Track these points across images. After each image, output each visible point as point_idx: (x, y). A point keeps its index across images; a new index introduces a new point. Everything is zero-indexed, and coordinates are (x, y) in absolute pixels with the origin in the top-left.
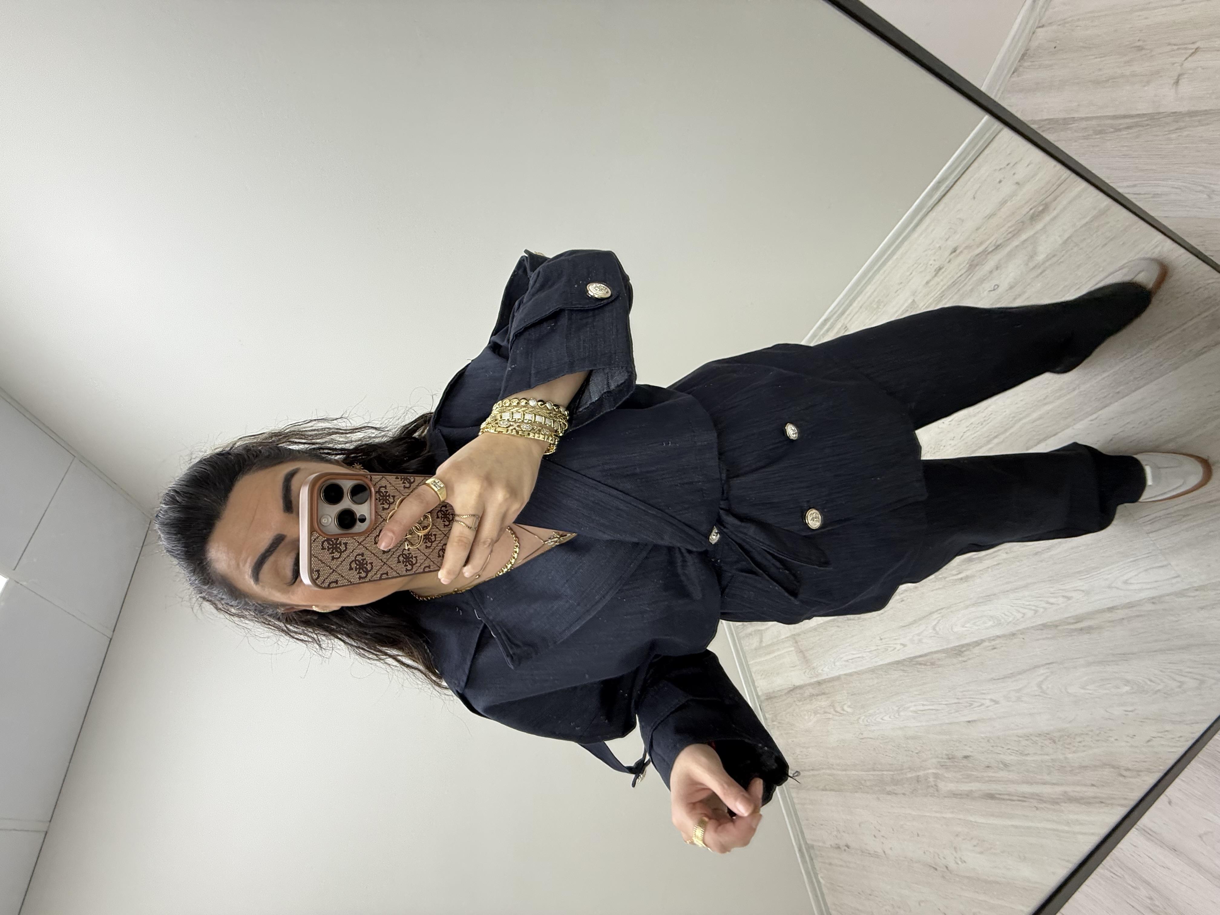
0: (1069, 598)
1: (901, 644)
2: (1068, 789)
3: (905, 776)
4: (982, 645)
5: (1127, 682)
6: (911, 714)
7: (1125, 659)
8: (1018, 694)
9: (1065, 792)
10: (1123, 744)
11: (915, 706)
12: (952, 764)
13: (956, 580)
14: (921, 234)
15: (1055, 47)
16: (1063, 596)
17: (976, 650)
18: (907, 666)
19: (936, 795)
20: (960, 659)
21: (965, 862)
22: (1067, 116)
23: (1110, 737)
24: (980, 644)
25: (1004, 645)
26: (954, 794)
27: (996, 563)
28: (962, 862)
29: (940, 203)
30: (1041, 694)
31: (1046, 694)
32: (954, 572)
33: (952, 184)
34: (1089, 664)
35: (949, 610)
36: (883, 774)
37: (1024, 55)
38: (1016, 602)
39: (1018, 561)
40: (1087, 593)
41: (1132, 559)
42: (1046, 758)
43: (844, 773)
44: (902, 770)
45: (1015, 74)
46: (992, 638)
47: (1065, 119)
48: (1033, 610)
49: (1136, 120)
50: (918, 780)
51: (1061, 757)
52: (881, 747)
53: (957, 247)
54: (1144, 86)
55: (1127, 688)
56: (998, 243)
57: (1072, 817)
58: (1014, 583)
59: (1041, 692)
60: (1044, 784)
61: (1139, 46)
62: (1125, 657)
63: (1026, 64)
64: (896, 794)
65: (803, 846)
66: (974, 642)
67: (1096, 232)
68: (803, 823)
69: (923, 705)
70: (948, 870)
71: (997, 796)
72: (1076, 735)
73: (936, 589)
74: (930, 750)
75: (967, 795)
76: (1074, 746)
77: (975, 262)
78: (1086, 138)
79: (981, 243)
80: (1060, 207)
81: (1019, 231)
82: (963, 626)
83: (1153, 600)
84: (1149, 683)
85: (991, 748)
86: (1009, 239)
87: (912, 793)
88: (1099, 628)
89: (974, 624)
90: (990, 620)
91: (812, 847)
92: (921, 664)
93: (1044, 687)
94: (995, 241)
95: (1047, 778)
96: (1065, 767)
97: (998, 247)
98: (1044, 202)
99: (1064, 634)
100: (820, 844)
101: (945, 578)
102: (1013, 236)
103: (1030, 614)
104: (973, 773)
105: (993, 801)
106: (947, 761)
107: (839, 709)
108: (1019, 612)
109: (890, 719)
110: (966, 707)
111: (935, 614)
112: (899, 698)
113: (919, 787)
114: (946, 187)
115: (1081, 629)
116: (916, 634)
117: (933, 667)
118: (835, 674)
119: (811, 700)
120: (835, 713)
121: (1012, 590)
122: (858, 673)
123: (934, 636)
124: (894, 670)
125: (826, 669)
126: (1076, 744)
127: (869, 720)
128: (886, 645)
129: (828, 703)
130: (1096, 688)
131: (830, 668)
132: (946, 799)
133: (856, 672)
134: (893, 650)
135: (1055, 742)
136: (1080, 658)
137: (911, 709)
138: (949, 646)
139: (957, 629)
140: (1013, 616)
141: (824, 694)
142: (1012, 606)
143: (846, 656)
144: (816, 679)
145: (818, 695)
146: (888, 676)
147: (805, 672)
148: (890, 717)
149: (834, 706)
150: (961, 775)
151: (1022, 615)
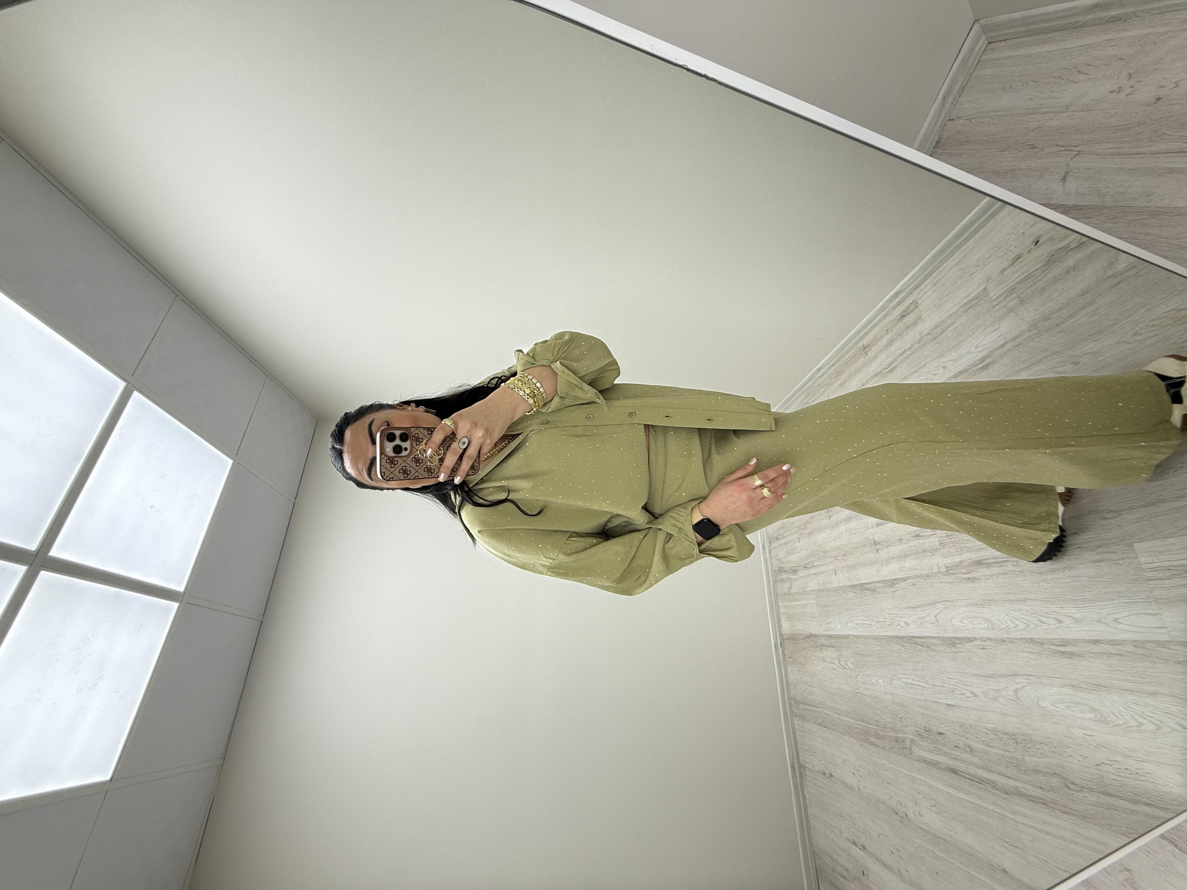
0: (1060, 622)
1: (905, 623)
2: (1020, 785)
3: (887, 734)
5: (1092, 710)
6: (901, 684)
7: (1096, 689)
8: (994, 694)
9: (1017, 787)
10: (1075, 761)
11: (907, 678)
12: (927, 735)
13: (964, 578)
16: (1055, 619)
17: (967, 646)
18: (906, 642)
19: (909, 756)
20: (953, 650)
21: (922, 816)
24: (973, 641)
25: (994, 648)
26: (924, 760)
28: (919, 815)
30: (1015, 699)
31: (1019, 700)
32: (964, 571)
34: (1064, 686)
35: (952, 604)
36: (869, 727)
38: (1013, 612)
40: (1078, 621)
41: (1127, 601)
42: (1007, 754)
43: (839, 716)
44: (885, 728)
46: (984, 639)
48: (1026, 624)
50: (897, 740)
51: (1020, 757)
52: (871, 704)
55: (1091, 715)
57: (1018, 808)
58: (1013, 595)
59: (1015, 698)
60: (1000, 774)
62: (1097, 687)
64: (875, 745)
65: (796, 764)
66: (968, 637)
68: (799, 745)
69: (913, 680)
70: (906, 817)
71: (959, 772)
72: (1036, 742)
73: (945, 582)
74: (912, 719)
75: (935, 765)
82: (961, 622)
84: (1111, 715)
85: (963, 733)
87: (890, 749)
88: (1081, 656)
89: (971, 622)
90: (985, 623)
91: (803, 767)
92: (918, 644)
93: (1019, 694)
95: (1003, 770)
96: (1021, 766)
99: (1048, 653)
100: (810, 767)
101: (955, 574)
103: (1022, 626)
104: (942, 748)
105: (955, 776)
106: (924, 732)
107: (842, 663)
108: (1013, 622)
109: (882, 683)
110: (949, 692)
111: (940, 604)
112: (895, 668)
113: (896, 746)
116: (920, 617)
117: (928, 649)
118: (846, 632)
119: (822, 649)
120: (839, 665)
121: (1011, 601)
122: (864, 637)
123: (934, 623)
124: (895, 643)
125: (838, 626)
126: (1035, 750)
127: (866, 679)
128: (892, 620)
129: (835, 655)
130: (1064, 708)
131: (842, 626)
132: (917, 762)
133: (863, 636)
134: (897, 624)
135: (1017, 743)
136: (1056, 678)
137: (903, 680)
138: (946, 635)
139: (955, 622)
140: (1007, 624)
141: (833, 647)
142: (1007, 615)
143: (857, 620)
144: (829, 633)
145: (828, 646)
146: (888, 647)
147: (821, 624)
148: (883, 682)
149: (839, 659)
150: (932, 747)
151: (1015, 626)
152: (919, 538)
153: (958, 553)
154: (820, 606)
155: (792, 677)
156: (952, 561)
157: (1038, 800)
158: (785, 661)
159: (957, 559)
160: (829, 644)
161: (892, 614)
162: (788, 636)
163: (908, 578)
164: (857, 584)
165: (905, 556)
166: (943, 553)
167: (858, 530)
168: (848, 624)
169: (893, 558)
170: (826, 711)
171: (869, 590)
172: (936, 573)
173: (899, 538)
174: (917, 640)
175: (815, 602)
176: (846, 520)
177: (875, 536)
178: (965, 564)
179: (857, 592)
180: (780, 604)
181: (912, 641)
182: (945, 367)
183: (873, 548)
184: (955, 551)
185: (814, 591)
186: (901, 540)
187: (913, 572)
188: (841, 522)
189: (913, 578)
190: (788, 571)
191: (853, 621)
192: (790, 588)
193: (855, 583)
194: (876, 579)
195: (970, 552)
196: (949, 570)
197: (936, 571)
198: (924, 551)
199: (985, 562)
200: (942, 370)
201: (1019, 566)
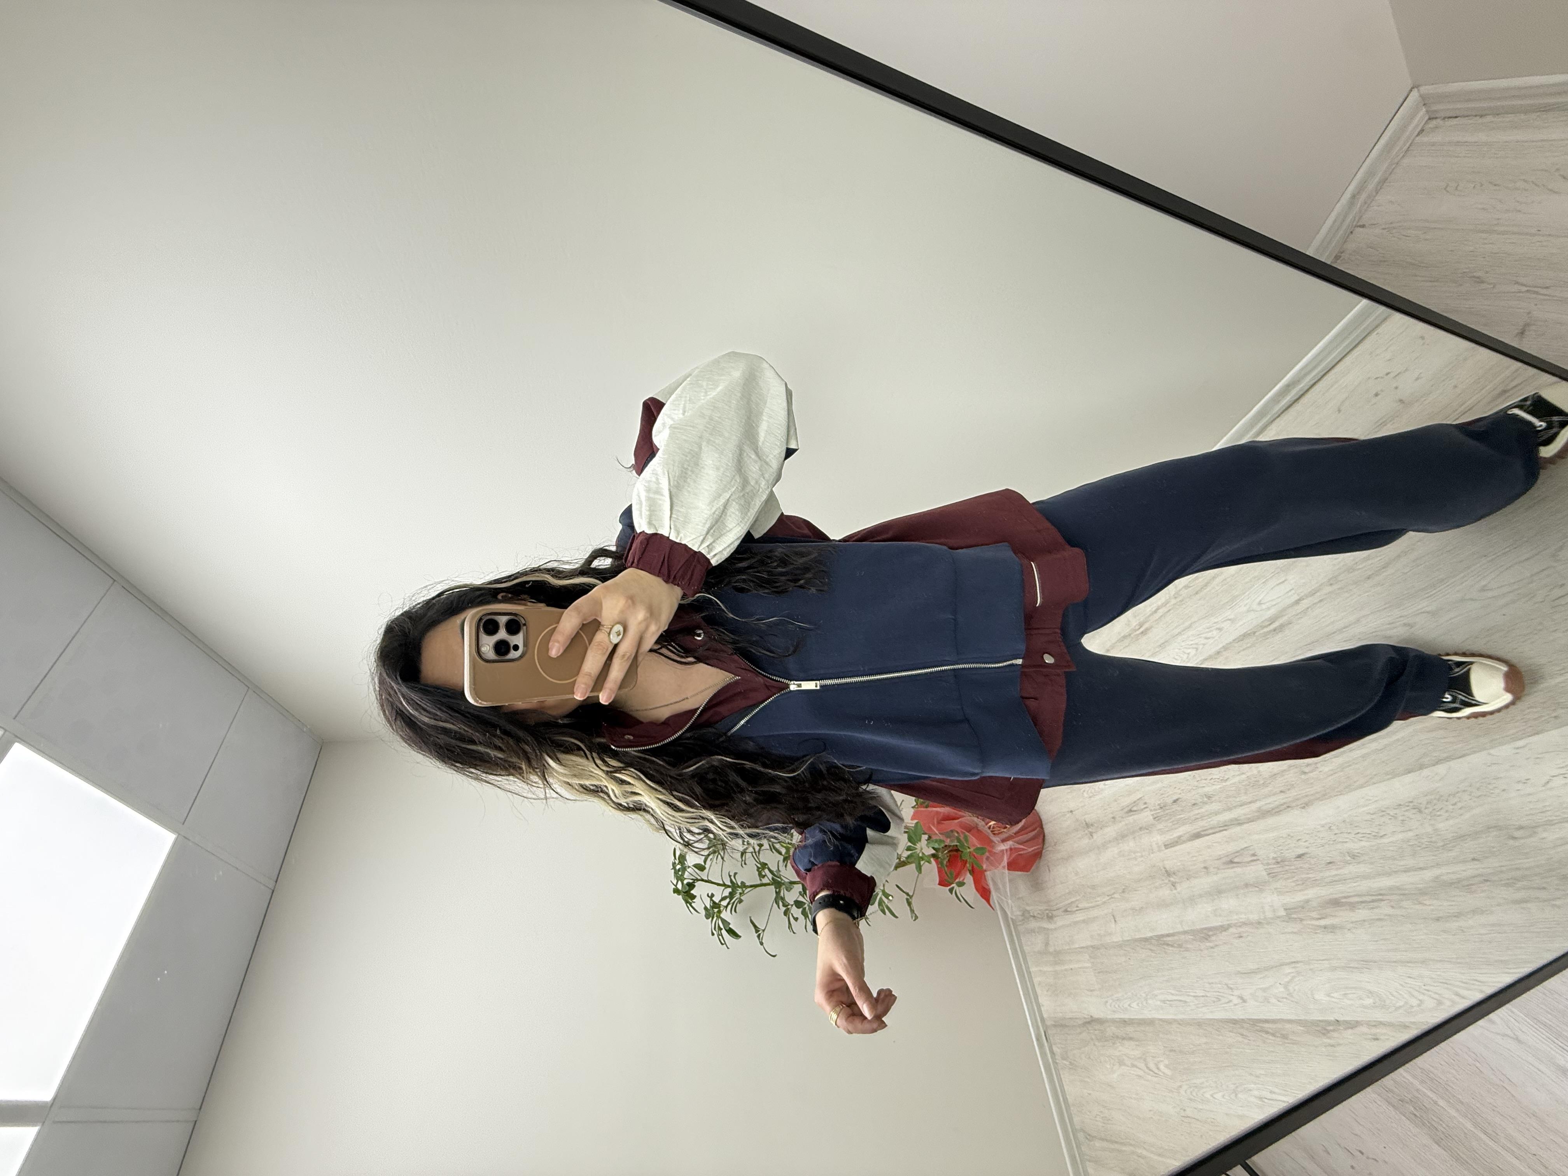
1: (1239, 997)
4: (1357, 1030)
6: (1252, 1099)
11: (1259, 1089)
13: (1318, 926)
18: (1247, 1029)
24: (1356, 1027)
27: (1374, 917)
32: (1314, 915)
35: (1306, 967)
38: (1409, 981)
39: (1411, 923)
46: (1374, 1024)
48: (1436, 999)
52: (1210, 1136)
69: (1271, 1092)
82: (1329, 995)
89: (1345, 996)
90: (1369, 997)
92: (1267, 1033)
101: (1301, 920)
103: (1431, 1003)
107: (1152, 1066)
108: (1415, 997)
109: (1224, 1100)
111: (1288, 966)
112: (1237, 1072)
116: (1261, 989)
117: (1286, 1041)
118: (1147, 1014)
119: (1114, 1044)
120: (1147, 1071)
121: (1402, 962)
122: (1180, 1023)
123: (1286, 998)
124: (1230, 1031)
125: (1134, 1005)
127: (1194, 1094)
128: (1218, 993)
129: (1137, 1053)
131: (1140, 1005)
133: (1175, 1020)
134: (1227, 1001)
137: (1256, 1093)
138: (1310, 1017)
139: (1320, 996)
140: (1404, 1001)
141: (1131, 1039)
142: (1403, 986)
143: (1162, 994)
144: (1122, 1016)
145: (1124, 1039)
146: (1221, 1037)
147: (1107, 1002)
148: (1223, 1096)
149: (1145, 1060)
151: (1418, 1002)
152: (1235, 865)
153: (1300, 887)
154: (1099, 973)
155: (1073, 1090)
156: (1293, 900)
158: (1057, 1063)
159: (1299, 897)
160: (1124, 1035)
161: (1216, 983)
162: (1055, 1022)
163: (1229, 926)
164: (1151, 938)
165: (1218, 892)
166: (1275, 889)
167: (1139, 854)
168: (1150, 1002)
169: (1201, 896)
170: (1139, 1151)
171: (1172, 946)
172: (1272, 919)
173: (1203, 865)
174: (1264, 1025)
175: (1089, 965)
176: (1116, 839)
177: (1166, 862)
178: (1314, 904)
179: (1153, 948)
180: (1033, 969)
181: (1257, 1026)
182: (1220, 629)
183: (1166, 881)
184: (1293, 884)
185: (1087, 947)
186: (1205, 868)
187: (1235, 917)
188: (1110, 841)
189: (1235, 925)
190: (1039, 916)
191: (1156, 996)
192: (1047, 944)
193: (1149, 935)
194: (1180, 928)
195: (1318, 886)
196: (1292, 914)
197: (1269, 915)
198: (1247, 885)
199: (1346, 902)
200: (1215, 632)
201: (1401, 907)
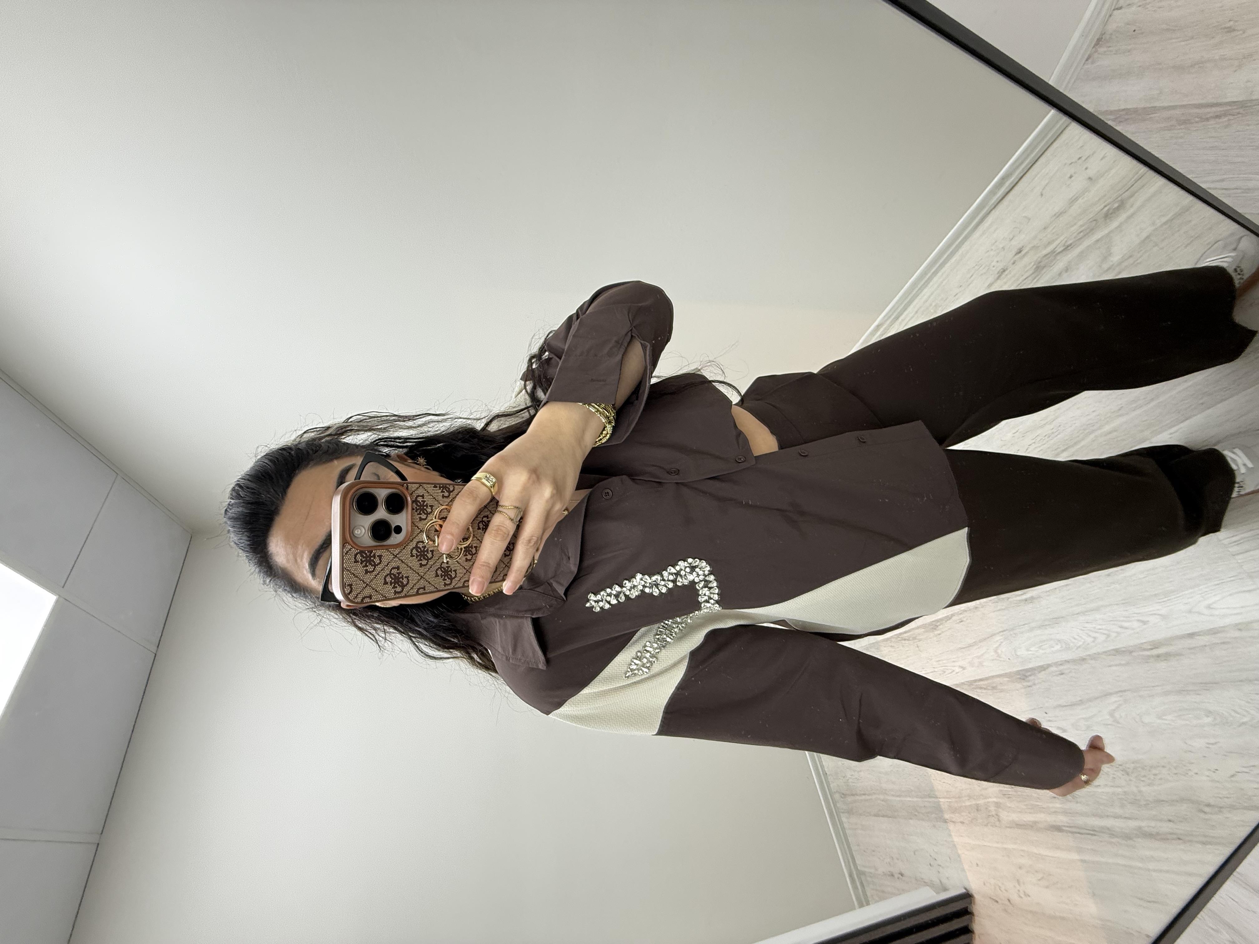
0: (1144, 623)
1: (962, 667)
2: (1143, 824)
3: (964, 804)
4: (1047, 670)
5: (1209, 713)
7: (1206, 688)
9: (1140, 828)
10: (1205, 778)
12: (1015, 793)
13: (1021, 601)
14: (983, 233)
15: (1134, 31)
16: (1138, 621)
17: (1042, 675)
19: (997, 825)
20: (1025, 684)
21: (1029, 896)
22: (1148, 105)
23: (1190, 770)
24: (1047, 668)
25: (1073, 671)
26: (1017, 825)
28: (1025, 895)
29: (1004, 200)
33: (1017, 180)
34: (1167, 693)
35: (1012, 633)
36: (940, 802)
37: (1099, 40)
38: (1086, 625)
40: (1164, 617)
41: (1216, 583)
42: (1120, 790)
43: (898, 799)
44: (960, 797)
45: (1090, 61)
46: (1060, 663)
47: (1145, 108)
48: (1105, 634)
49: (1225, 108)
50: (978, 808)
51: (1135, 789)
53: (1023, 247)
54: (1235, 71)
55: (1209, 720)
56: (1069, 243)
58: (1084, 606)
60: (1116, 817)
61: (1230, 27)
62: (1208, 685)
63: (1101, 50)
64: (953, 822)
65: (855, 873)
66: (1040, 666)
67: (1179, 231)
68: (854, 848)
70: (1011, 904)
71: (1064, 828)
72: (1151, 767)
73: (999, 610)
75: (1032, 827)
76: (1149, 779)
77: (1042, 264)
78: (1170, 129)
79: (1049, 243)
80: (1138, 204)
81: (1093, 229)
82: (1028, 650)
83: (1239, 627)
84: (1233, 714)
86: (1081, 238)
87: (971, 822)
88: (1178, 654)
89: (1040, 647)
90: (1057, 644)
91: (863, 873)
92: (981, 688)
93: (1117, 715)
94: (1064, 242)
95: (1118, 811)
96: (1139, 800)
97: (1067, 248)
98: (1119, 199)
99: (1139, 661)
100: (872, 871)
102: (1085, 235)
103: (1102, 638)
104: (1038, 803)
105: (1060, 834)
108: (1090, 636)
111: (998, 635)
113: (979, 816)
114: (1012, 183)
115: (1158, 656)
121: (1082, 613)
123: (996, 659)
126: (1152, 777)
128: (944, 668)
130: (1174, 719)
132: (1009, 830)
135: (1128, 774)
136: (1157, 686)
138: (1015, 669)
139: (1022, 652)
140: (1083, 640)
142: (1082, 630)
150: (1025, 805)
151: (1093, 639)
157: (1169, 836)
161: (944, 660)
163: (955, 615)
174: (979, 683)
181: (973, 685)
